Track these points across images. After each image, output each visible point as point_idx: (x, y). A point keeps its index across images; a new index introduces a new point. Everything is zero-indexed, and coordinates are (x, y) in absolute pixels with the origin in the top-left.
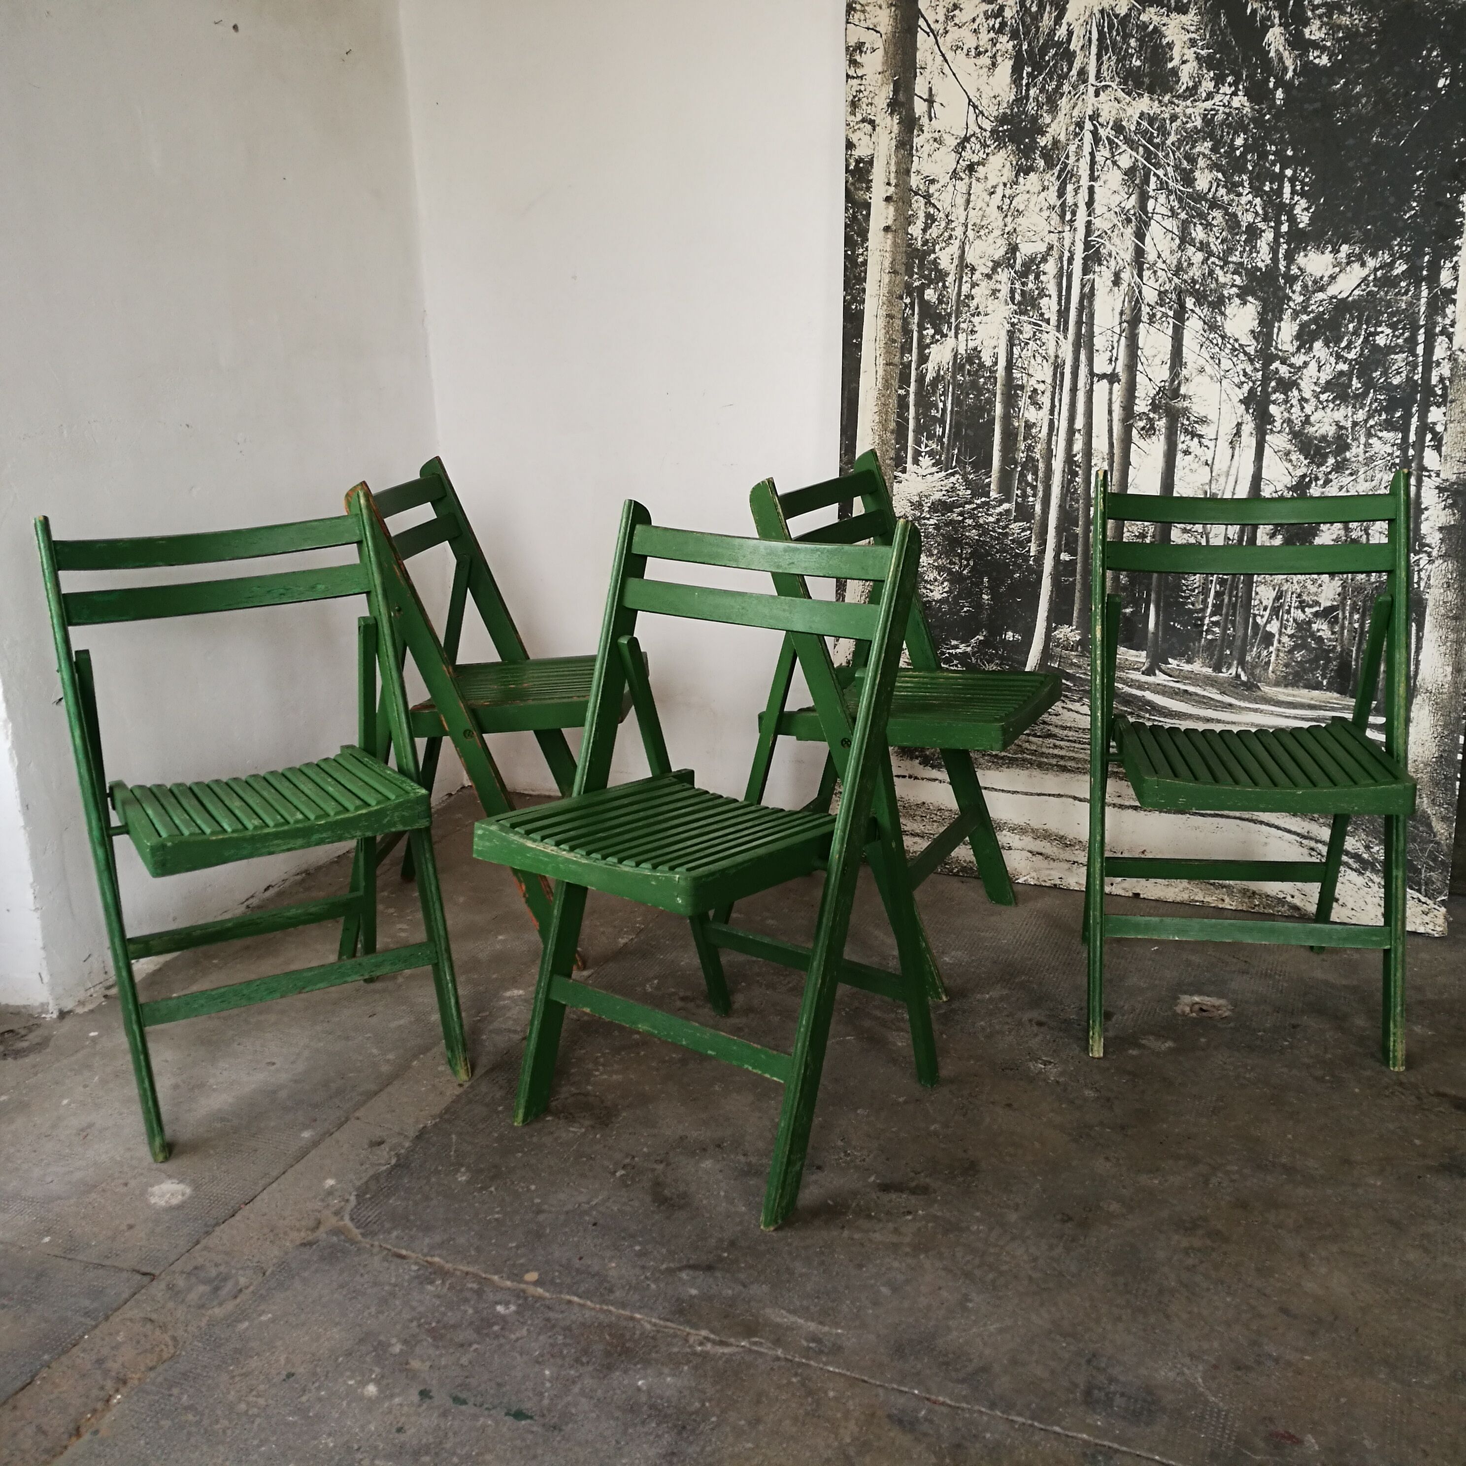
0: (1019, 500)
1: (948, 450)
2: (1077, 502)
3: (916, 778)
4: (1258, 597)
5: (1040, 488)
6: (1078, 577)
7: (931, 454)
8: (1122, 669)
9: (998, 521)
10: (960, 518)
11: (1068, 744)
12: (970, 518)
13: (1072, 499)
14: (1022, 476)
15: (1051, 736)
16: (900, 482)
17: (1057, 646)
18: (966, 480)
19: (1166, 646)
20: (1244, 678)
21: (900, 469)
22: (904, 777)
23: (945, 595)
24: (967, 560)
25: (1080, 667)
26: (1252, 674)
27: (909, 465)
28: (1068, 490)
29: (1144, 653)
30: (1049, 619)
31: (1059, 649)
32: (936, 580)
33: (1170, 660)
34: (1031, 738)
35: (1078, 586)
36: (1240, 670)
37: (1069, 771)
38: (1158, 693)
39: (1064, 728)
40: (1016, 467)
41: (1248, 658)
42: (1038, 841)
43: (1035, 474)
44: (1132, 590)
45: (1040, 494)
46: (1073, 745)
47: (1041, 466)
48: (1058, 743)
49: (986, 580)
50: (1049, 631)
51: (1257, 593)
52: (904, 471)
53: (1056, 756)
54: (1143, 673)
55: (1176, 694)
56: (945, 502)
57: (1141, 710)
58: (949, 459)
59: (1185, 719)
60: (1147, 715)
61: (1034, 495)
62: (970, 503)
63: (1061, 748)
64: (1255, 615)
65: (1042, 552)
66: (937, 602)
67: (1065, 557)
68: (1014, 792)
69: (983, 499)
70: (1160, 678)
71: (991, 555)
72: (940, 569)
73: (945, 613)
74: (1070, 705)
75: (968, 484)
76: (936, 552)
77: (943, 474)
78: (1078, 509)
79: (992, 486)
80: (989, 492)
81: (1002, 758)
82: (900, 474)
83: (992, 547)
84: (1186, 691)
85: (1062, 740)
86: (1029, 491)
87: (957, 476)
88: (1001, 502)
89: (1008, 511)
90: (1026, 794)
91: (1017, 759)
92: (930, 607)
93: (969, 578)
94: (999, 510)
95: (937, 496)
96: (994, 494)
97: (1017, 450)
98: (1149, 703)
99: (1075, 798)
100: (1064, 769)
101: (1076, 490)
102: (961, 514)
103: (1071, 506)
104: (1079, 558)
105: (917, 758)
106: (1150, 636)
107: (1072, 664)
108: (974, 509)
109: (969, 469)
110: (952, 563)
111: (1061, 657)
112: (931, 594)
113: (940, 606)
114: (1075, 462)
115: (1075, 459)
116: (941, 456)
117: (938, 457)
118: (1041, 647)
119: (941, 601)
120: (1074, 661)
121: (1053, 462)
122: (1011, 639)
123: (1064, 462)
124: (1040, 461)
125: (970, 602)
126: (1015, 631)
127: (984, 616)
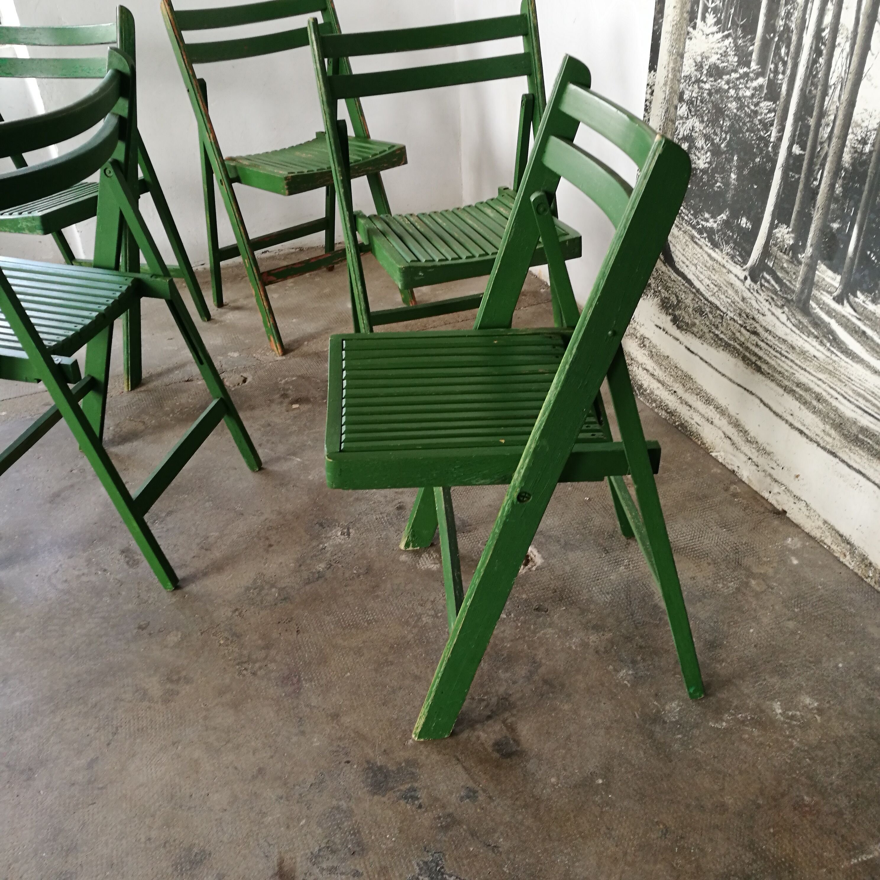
0: (772, 75)
1: (727, 8)
2: (816, 88)
3: (667, 333)
5: (789, 65)
6: (803, 176)
7: (715, 10)
8: (819, 288)
9: (753, 96)
10: (726, 87)
11: (767, 347)
12: (733, 88)
13: (812, 84)
14: (778, 48)
15: (755, 333)
16: (690, 39)
17: (775, 245)
18: (736, 45)
19: (858, 276)
21: (692, 24)
22: (660, 328)
23: (707, 165)
24: (726, 133)
25: (787, 273)
27: (699, 21)
28: (811, 72)
29: (839, 278)
30: (774, 215)
31: (775, 249)
32: (702, 148)
33: (859, 293)
34: (742, 330)
35: (801, 186)
37: (762, 373)
38: (841, 325)
39: (767, 330)
40: (774, 36)
42: (730, 426)
43: (788, 47)
44: (843, 204)
45: (788, 72)
46: (769, 349)
47: (794, 38)
48: (760, 343)
49: (735, 158)
50: (772, 227)
52: (694, 28)
53: (756, 355)
54: (834, 299)
55: (856, 332)
56: (718, 67)
57: (825, 337)
58: (727, 18)
59: (857, 362)
60: (828, 345)
61: (784, 73)
62: (736, 71)
63: (761, 349)
65: (780, 139)
66: (701, 171)
67: (796, 150)
68: (723, 375)
69: (745, 69)
70: (846, 310)
71: (743, 133)
72: (707, 138)
73: (704, 184)
74: (774, 309)
75: (737, 48)
76: (706, 119)
77: (720, 35)
78: (815, 96)
79: (754, 56)
80: (750, 62)
81: (721, 339)
82: (691, 30)
83: (744, 124)
84: (864, 333)
85: (763, 341)
86: (781, 68)
87: (730, 40)
88: (758, 75)
89: (761, 86)
90: (730, 380)
91: (730, 345)
92: (696, 174)
93: (724, 152)
94: (755, 84)
95: (714, 59)
96: (754, 66)
97: (778, 15)
98: (832, 332)
99: (761, 401)
100: (759, 369)
101: (817, 73)
102: (728, 83)
103: (810, 91)
104: (807, 153)
105: (670, 314)
106: (848, 260)
107: (782, 268)
108: (737, 79)
109: (740, 32)
110: (715, 134)
111: (776, 257)
112: (698, 162)
113: (702, 175)
114: (822, 38)
115: (823, 34)
116: (721, 15)
117: (719, 15)
118: (764, 242)
119: (704, 171)
120: (785, 265)
121: (804, 35)
122: (744, 226)
123: (814, 37)
124: (794, 32)
125: (722, 178)
126: (748, 219)
127: (729, 195)
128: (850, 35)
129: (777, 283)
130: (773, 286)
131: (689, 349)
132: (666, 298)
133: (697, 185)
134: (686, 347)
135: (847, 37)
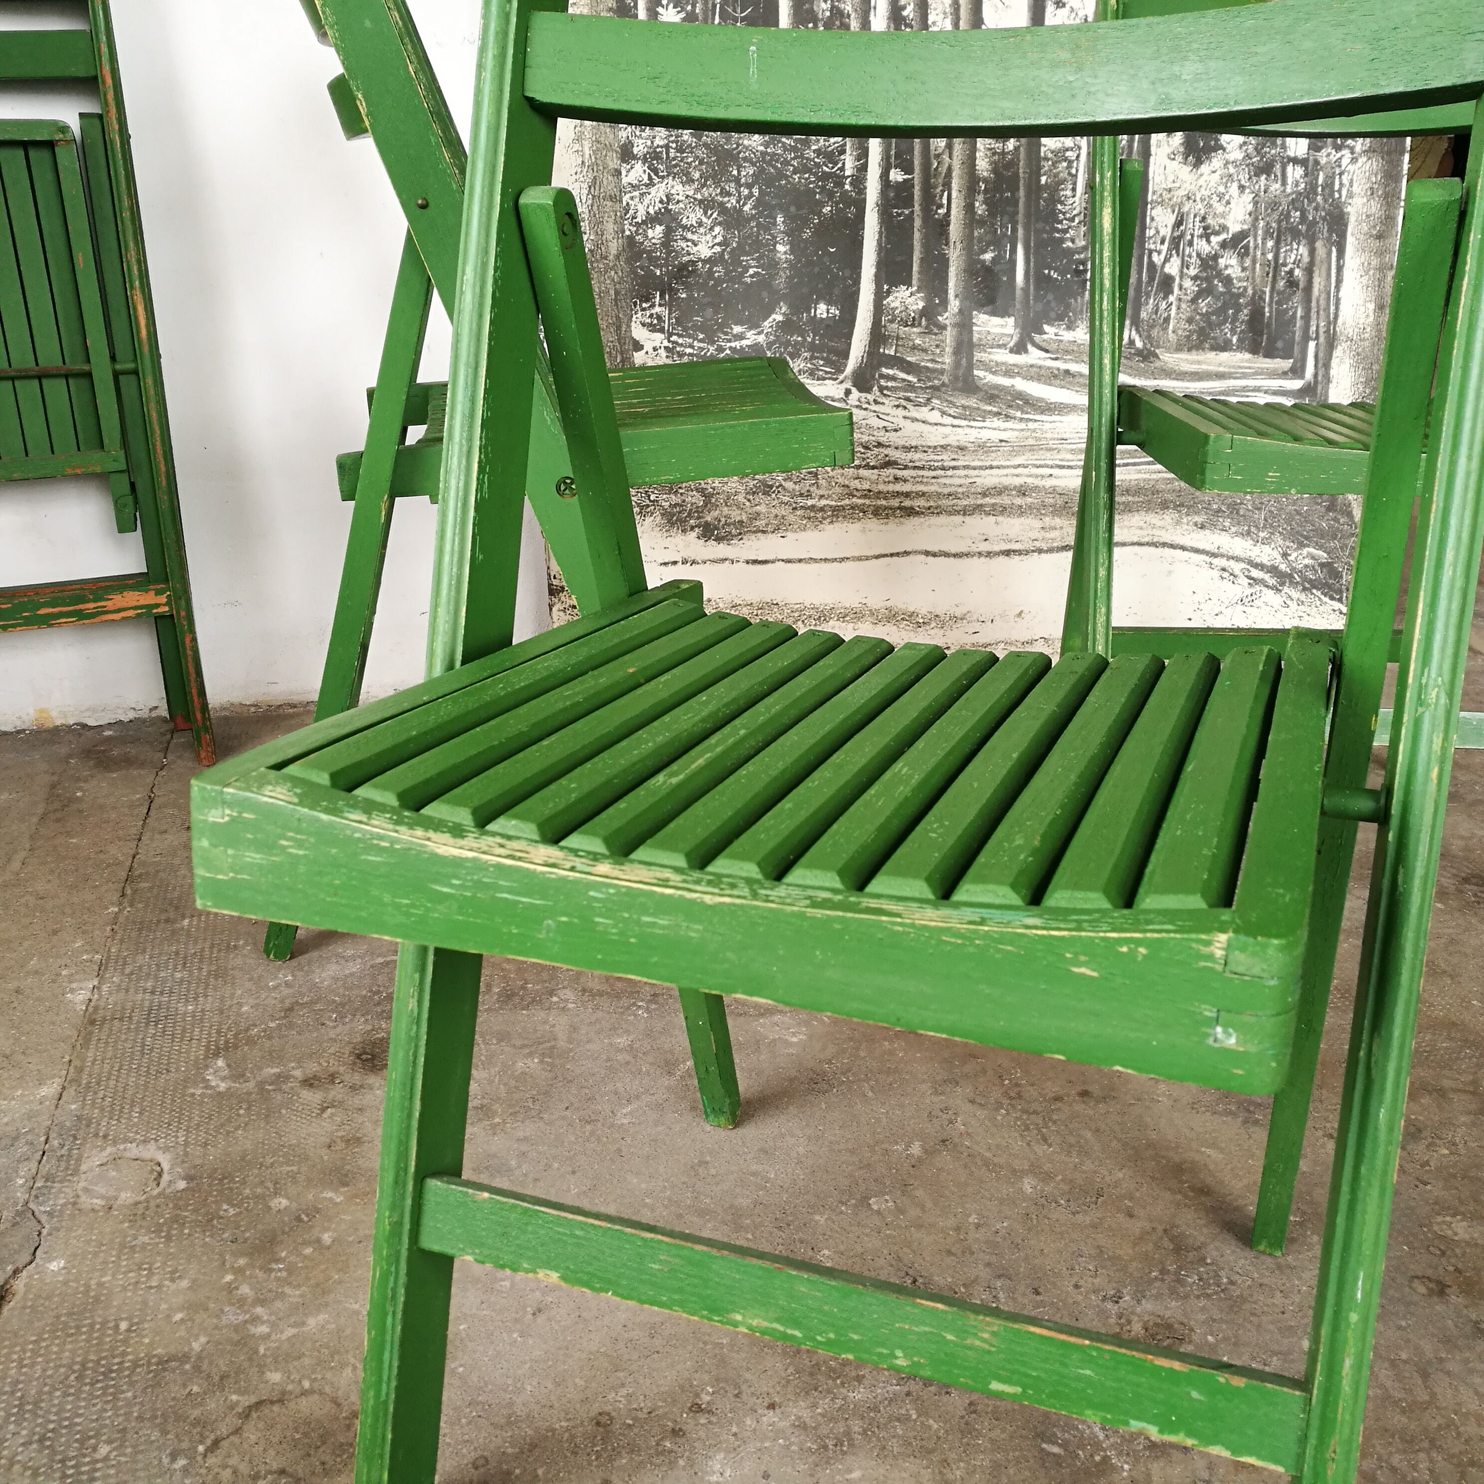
3: (694, 562)
4: (1154, 224)
6: (917, 207)
8: (982, 347)
11: (913, 473)
15: (889, 464)
17: (892, 321)
19: (1039, 307)
20: (1139, 344)
22: (675, 563)
23: (718, 249)
24: (749, 186)
25: (925, 351)
26: (1149, 337)
29: (1011, 321)
30: (878, 280)
31: (894, 326)
32: (700, 224)
33: (1046, 328)
34: (863, 472)
35: (918, 223)
36: (1134, 332)
37: (918, 514)
38: (1032, 378)
39: (908, 449)
41: (1144, 315)
44: (993, 225)
46: (921, 473)
47: (855, 24)
48: (900, 473)
49: (780, 219)
50: (880, 296)
51: (1152, 219)
53: (898, 494)
54: (1011, 351)
55: (1055, 376)
57: (1010, 406)
58: (709, 11)
59: (1068, 413)
60: (1018, 414)
63: (905, 481)
64: (1151, 252)
65: (863, 168)
66: (705, 262)
67: (896, 176)
68: (842, 560)
70: (1034, 356)
71: (787, 177)
72: (706, 205)
73: (719, 281)
74: (914, 412)
76: (697, 175)
81: (822, 509)
83: (786, 163)
84: (1067, 372)
85: (906, 467)
90: (860, 559)
91: (843, 508)
92: (694, 271)
93: (753, 217)
98: (1020, 395)
99: (927, 553)
100: (910, 512)
104: (917, 176)
105: (692, 529)
106: (1018, 293)
107: (914, 348)
110: (726, 193)
111: (898, 338)
112: (695, 250)
113: (710, 269)
114: (904, 19)
115: (905, 13)
116: (694, 6)
117: (689, 8)
118: (870, 325)
119: (711, 261)
120: (918, 342)
121: (872, 18)
122: (824, 316)
123: (889, 18)
124: (852, 16)
125: (758, 259)
126: (829, 303)
127: (781, 281)
128: (948, 10)
129: (908, 373)
130: (904, 380)
131: (755, 562)
132: (676, 505)
133: (703, 287)
134: (748, 562)
135: (945, 13)
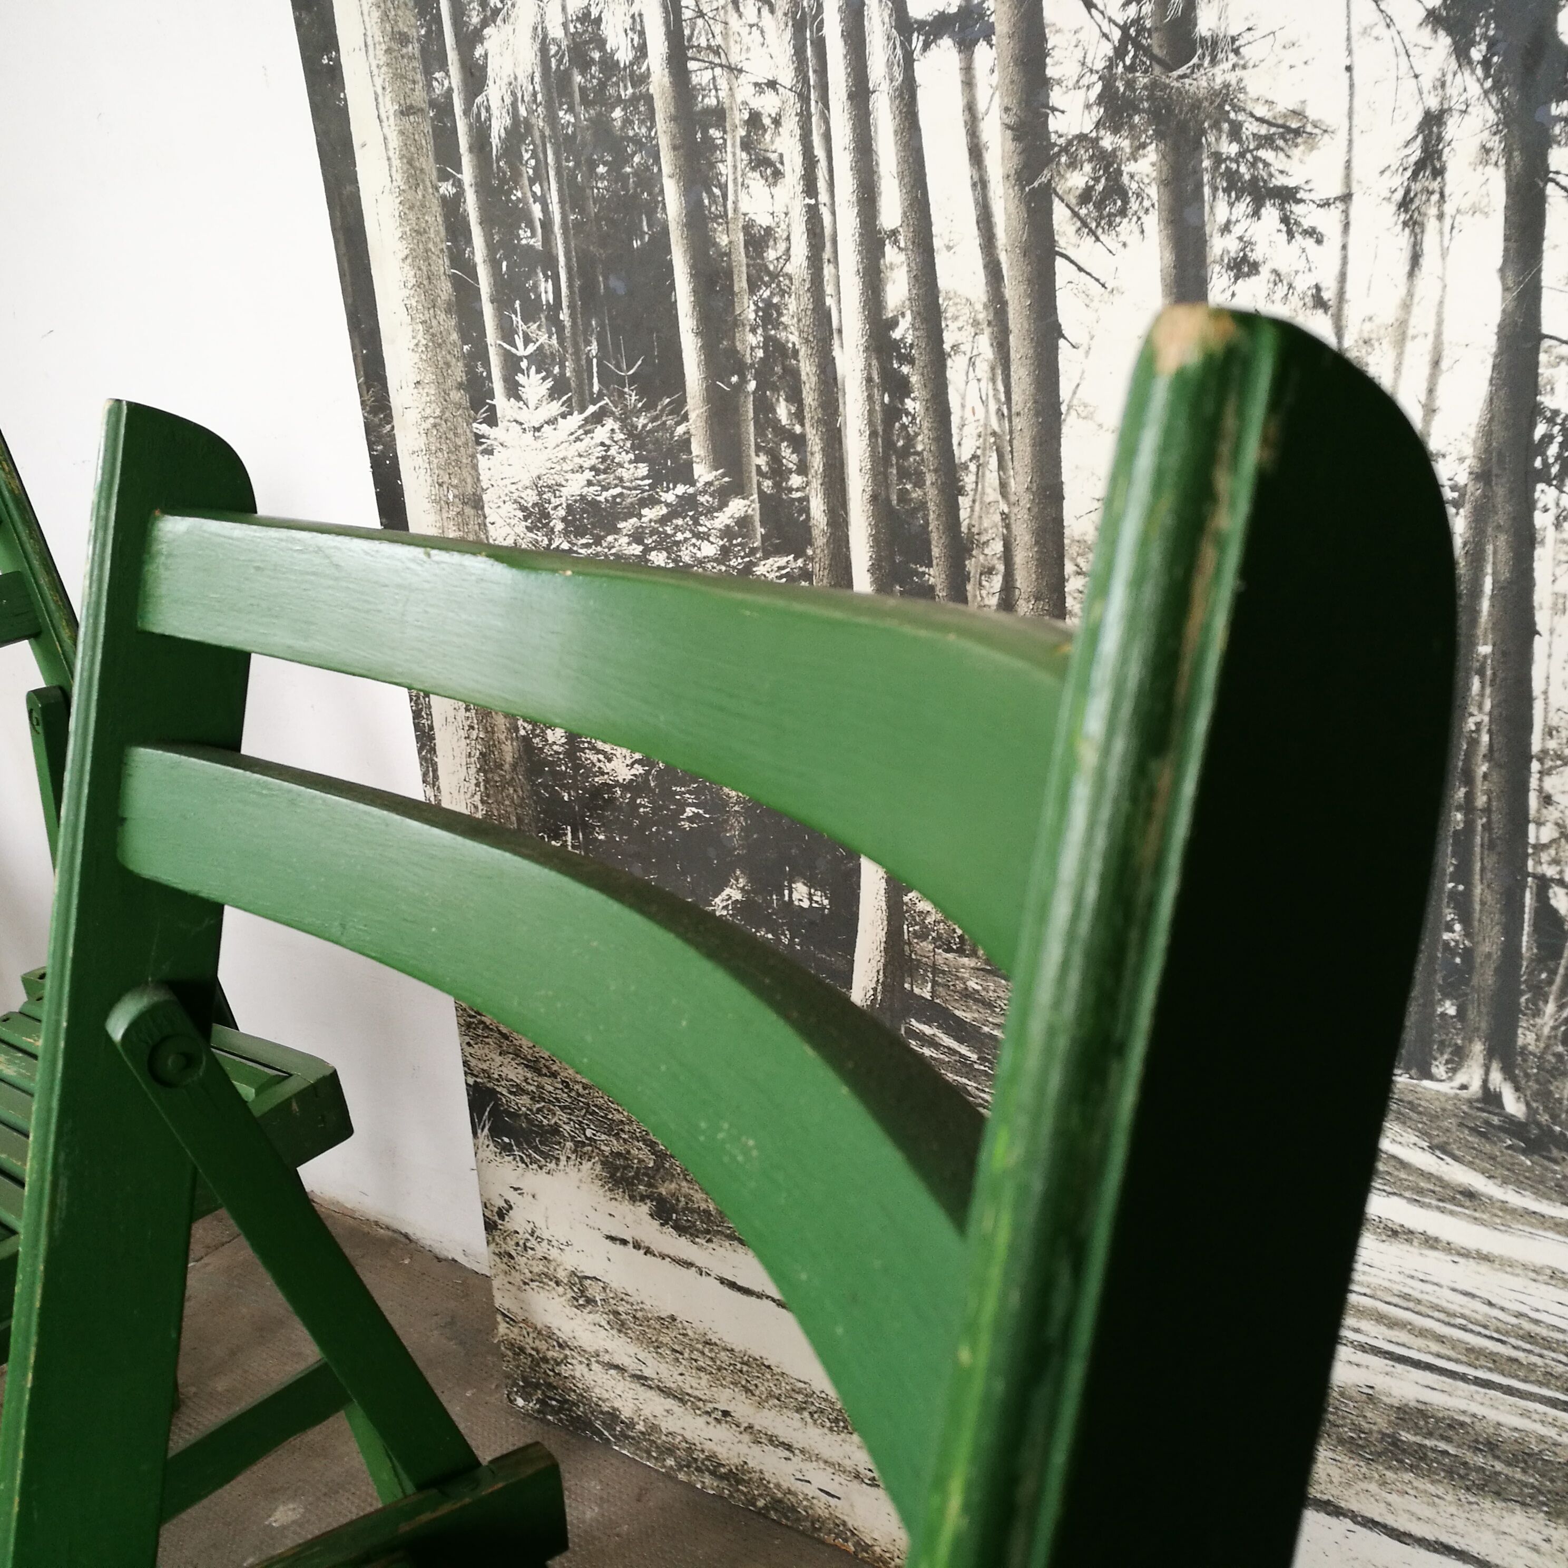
0: (767, 484)
1: (576, 345)
2: (919, 483)
3: (648, 1251)
4: (1552, 814)
5: (815, 442)
7: (541, 360)
9: (725, 552)
10: (637, 549)
12: (658, 547)
13: (904, 474)
14: (764, 408)
16: (489, 452)
17: (923, 936)
18: (632, 433)
20: (1513, 1105)
21: (482, 414)
22: (624, 1242)
23: (639, 770)
25: (989, 1005)
26: (1544, 1095)
27: (500, 401)
28: (889, 444)
31: (927, 946)
36: (1496, 1078)
40: (743, 381)
41: (1526, 1038)
43: (795, 397)
45: (817, 462)
47: (807, 369)
51: (1547, 800)
52: (492, 421)
56: (595, 504)
58: (583, 372)
61: (803, 469)
62: (653, 501)
64: (1544, 884)
66: (626, 787)
69: (681, 489)
73: (646, 821)
75: (637, 440)
77: (576, 419)
78: (923, 505)
79: (698, 448)
80: (689, 465)
82: (484, 429)
86: (789, 456)
87: (610, 423)
88: (724, 495)
89: (744, 522)
92: (612, 800)
94: (723, 519)
95: (575, 486)
96: (703, 473)
97: (737, 323)
101: (910, 440)
102: (637, 537)
103: (903, 496)
105: (643, 1199)
107: (967, 995)
108: (663, 520)
109: (632, 398)
111: (935, 970)
112: (608, 767)
113: (633, 799)
114: (896, 344)
115: (896, 334)
116: (562, 367)
117: (556, 370)
118: (882, 936)
119: (635, 787)
120: (973, 984)
121: (836, 353)
122: (806, 904)
123: (867, 349)
124: (802, 353)
125: (695, 792)
126: (811, 883)
127: (734, 832)
128: (982, 316)
129: (961, 1041)
130: (953, 1052)
131: (733, 1285)
132: (619, 1155)
133: (625, 827)
134: (722, 1281)
135: (976, 323)
